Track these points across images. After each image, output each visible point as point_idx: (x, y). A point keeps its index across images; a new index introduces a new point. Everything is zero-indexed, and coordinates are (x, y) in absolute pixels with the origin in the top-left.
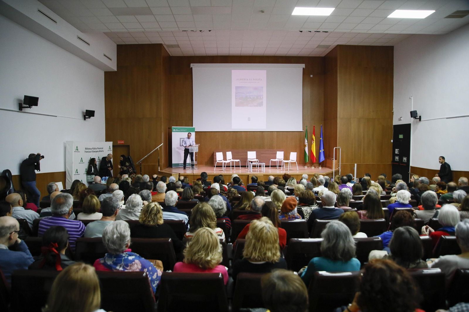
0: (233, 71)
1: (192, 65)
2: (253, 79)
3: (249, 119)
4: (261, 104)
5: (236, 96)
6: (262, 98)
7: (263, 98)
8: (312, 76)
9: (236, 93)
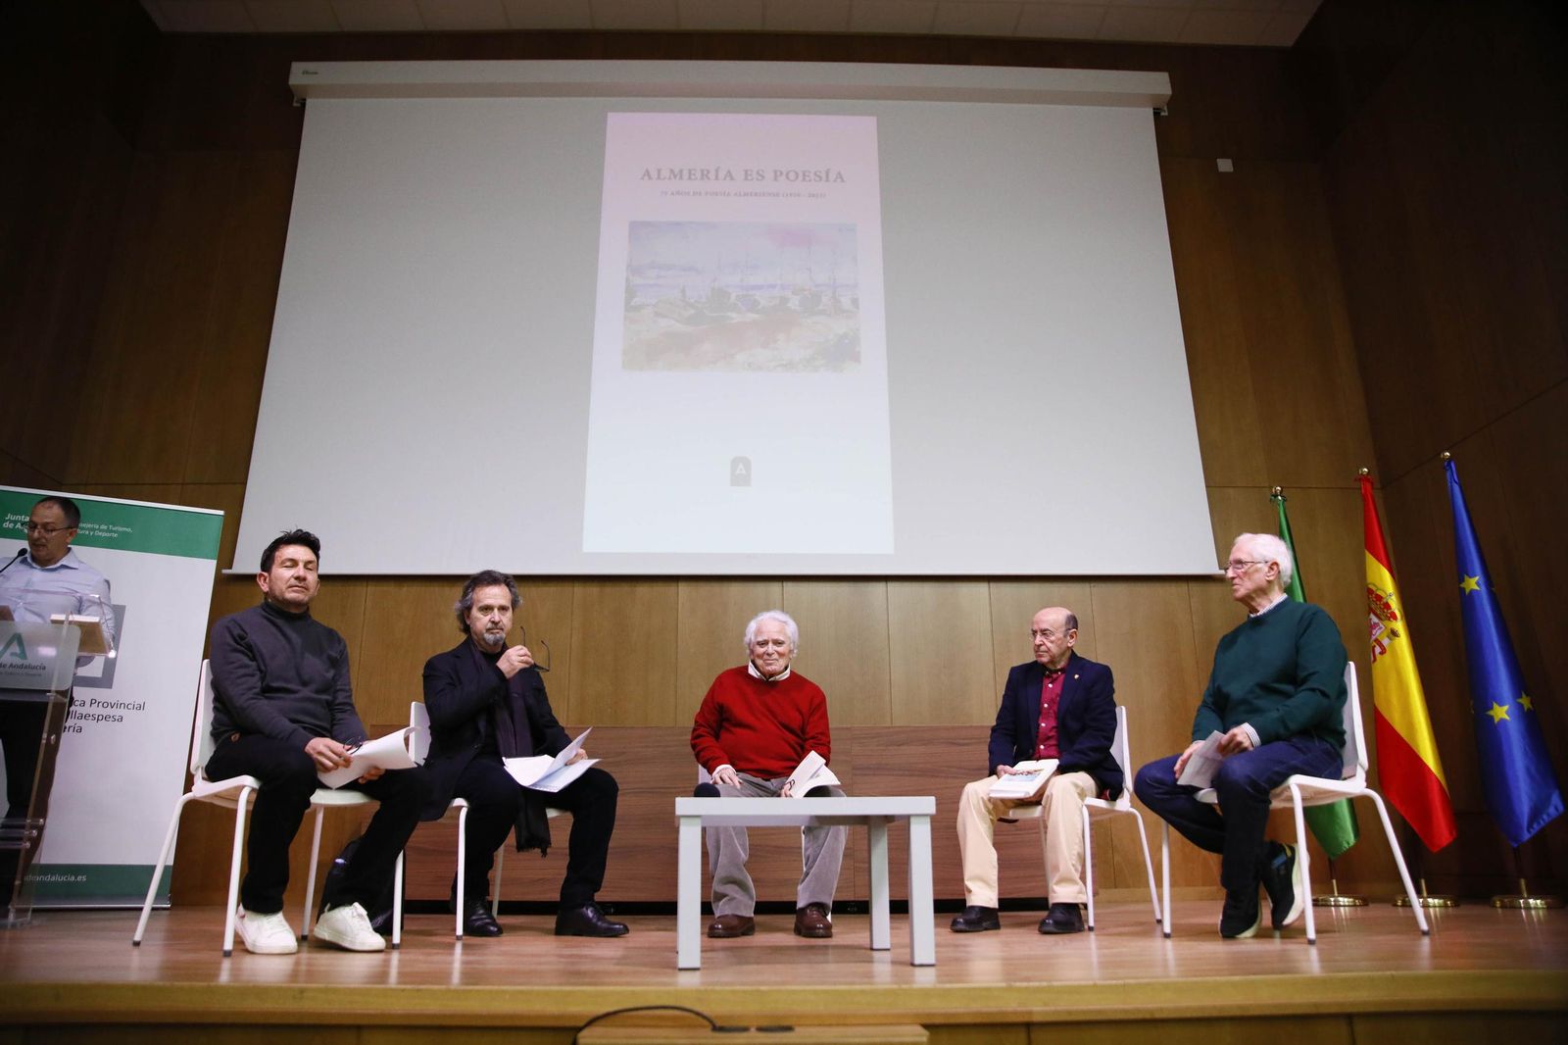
0: (613, 119)
1: (300, 74)
2: (777, 174)
3: (741, 473)
4: (842, 352)
5: (630, 292)
6: (846, 302)
7: (855, 302)
8: (1225, 165)
9: (634, 269)
